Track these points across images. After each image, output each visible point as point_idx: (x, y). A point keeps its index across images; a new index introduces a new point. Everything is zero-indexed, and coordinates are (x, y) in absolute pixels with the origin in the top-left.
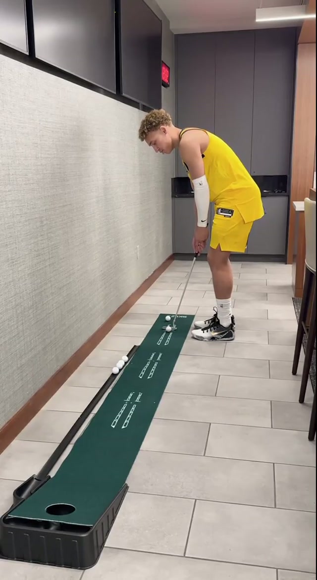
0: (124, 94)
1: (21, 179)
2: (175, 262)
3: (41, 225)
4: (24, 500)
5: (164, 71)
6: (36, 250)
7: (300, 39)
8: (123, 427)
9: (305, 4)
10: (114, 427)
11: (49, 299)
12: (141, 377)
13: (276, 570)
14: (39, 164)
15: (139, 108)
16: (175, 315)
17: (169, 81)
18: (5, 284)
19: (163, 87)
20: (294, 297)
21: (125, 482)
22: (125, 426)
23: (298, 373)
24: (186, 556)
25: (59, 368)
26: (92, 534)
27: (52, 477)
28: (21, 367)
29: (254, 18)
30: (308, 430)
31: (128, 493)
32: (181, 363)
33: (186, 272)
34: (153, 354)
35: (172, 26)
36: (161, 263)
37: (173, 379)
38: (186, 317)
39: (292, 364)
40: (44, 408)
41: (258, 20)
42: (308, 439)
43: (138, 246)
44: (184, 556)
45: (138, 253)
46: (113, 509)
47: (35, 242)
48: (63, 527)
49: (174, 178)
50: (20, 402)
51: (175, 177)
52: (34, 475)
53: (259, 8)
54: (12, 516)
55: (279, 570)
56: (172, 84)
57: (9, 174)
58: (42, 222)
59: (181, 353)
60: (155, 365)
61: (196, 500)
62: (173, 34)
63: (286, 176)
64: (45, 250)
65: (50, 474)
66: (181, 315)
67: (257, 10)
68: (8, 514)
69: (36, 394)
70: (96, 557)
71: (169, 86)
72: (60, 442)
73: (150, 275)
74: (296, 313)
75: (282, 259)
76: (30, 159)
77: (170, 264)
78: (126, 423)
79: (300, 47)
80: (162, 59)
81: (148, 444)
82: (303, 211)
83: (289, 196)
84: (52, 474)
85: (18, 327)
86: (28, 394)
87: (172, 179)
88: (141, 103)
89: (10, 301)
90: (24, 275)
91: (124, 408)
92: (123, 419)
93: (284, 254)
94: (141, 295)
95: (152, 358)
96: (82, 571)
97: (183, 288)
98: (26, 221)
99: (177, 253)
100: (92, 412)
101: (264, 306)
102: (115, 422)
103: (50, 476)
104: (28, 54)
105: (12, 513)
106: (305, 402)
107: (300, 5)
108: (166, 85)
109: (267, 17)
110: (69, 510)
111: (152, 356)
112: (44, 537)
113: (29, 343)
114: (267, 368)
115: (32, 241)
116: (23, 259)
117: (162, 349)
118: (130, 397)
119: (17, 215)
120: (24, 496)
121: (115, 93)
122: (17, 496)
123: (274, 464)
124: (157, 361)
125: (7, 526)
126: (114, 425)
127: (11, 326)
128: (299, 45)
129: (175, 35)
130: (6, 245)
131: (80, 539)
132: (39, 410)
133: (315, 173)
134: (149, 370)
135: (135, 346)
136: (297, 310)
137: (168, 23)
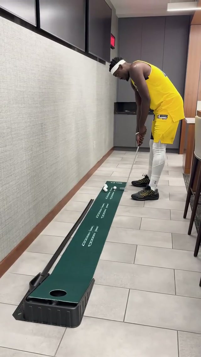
0: (89, 52)
1: (31, 101)
2: (115, 152)
3: (42, 128)
4: (36, 288)
5: (112, 39)
6: (39, 142)
7: (192, 23)
8: (89, 246)
10: (83, 245)
11: (45, 172)
12: (97, 217)
13: (177, 331)
14: (41, 92)
15: (97, 60)
16: (116, 182)
17: (114, 46)
18: (21, 162)
19: (111, 49)
20: (184, 173)
21: (92, 278)
22: (90, 245)
24: (125, 321)
25: (50, 211)
26: (77, 309)
27: (50, 274)
28: (29, 210)
29: (167, 9)
30: (194, 251)
31: (94, 285)
32: (120, 210)
33: (121, 157)
35: (117, 13)
36: (107, 152)
37: (115, 219)
38: (122, 183)
39: (183, 212)
40: (41, 234)
41: (168, 10)
42: (193, 256)
43: (95, 142)
44: (124, 322)
45: (95, 146)
46: (88, 293)
48: (60, 303)
49: (116, 103)
50: (28, 230)
52: (40, 273)
54: (31, 297)
55: (178, 331)
56: (116, 47)
57: (24, 97)
58: (42, 126)
59: (119, 204)
60: (105, 210)
61: (130, 289)
62: (117, 17)
65: (49, 272)
67: (168, 4)
68: (28, 296)
69: (37, 226)
71: (114, 48)
74: (185, 182)
75: (176, 151)
76: (36, 89)
77: (111, 153)
78: (90, 244)
80: (111, 33)
81: (104, 256)
82: (194, 124)
84: (50, 272)
85: (27, 187)
86: (33, 226)
87: (114, 103)
88: (98, 57)
89: (23, 172)
91: (89, 235)
92: (89, 241)
93: (178, 148)
94: (96, 170)
95: (103, 206)
98: (33, 125)
99: (118, 147)
101: (167, 178)
102: (84, 243)
103: (49, 274)
104: (36, 26)
105: (30, 295)
106: (191, 234)
107: (193, 1)
108: (113, 48)
109: (174, 9)
110: (63, 293)
111: (103, 205)
113: (34, 197)
114: (170, 214)
115: (37, 137)
117: (108, 201)
118: (91, 229)
119: (28, 122)
120: (35, 285)
121: (84, 51)
122: (32, 285)
123: (174, 269)
124: (106, 208)
125: (28, 303)
126: (83, 244)
127: (24, 187)
128: (191, 26)
129: (119, 18)
130: (22, 139)
131: (71, 310)
132: (39, 234)
133: (198, 101)
134: (101, 214)
135: (91, 200)
136: (185, 181)
137: (115, 10)
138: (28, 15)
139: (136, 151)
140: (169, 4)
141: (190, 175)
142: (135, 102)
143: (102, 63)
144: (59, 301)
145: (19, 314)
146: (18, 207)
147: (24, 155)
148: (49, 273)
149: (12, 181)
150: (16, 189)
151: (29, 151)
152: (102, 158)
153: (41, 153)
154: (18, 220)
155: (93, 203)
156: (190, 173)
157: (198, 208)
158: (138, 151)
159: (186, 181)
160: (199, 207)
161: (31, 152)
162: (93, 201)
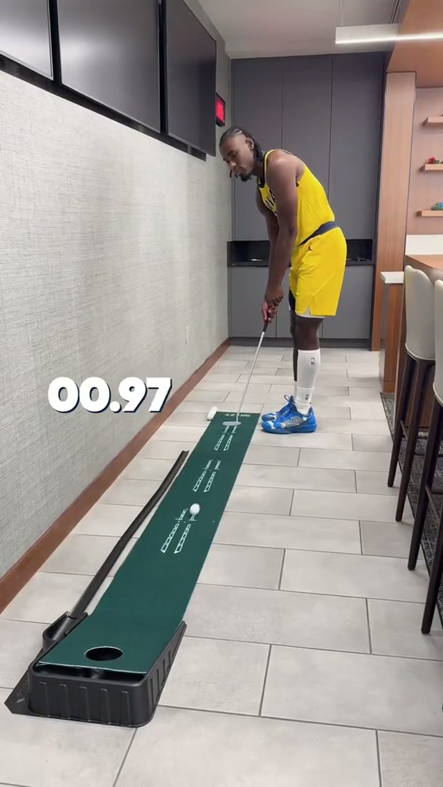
0: (170, 134)
1: (44, 240)
2: (232, 348)
4: (57, 643)
5: (219, 106)
6: (63, 330)
7: (390, 66)
8: (176, 552)
9: (397, 22)
10: (164, 551)
12: (195, 491)
13: (375, 731)
14: (66, 220)
15: (187, 152)
16: (236, 413)
17: (224, 119)
18: (25, 374)
19: (217, 126)
20: (382, 391)
21: (181, 619)
22: (178, 550)
23: (395, 484)
24: (262, 715)
26: (145, 685)
27: (89, 614)
28: (45, 479)
29: (334, 39)
30: (408, 557)
32: (245, 474)
33: (245, 361)
34: (210, 462)
35: (228, 49)
36: (214, 349)
37: (235, 495)
38: (249, 416)
39: (387, 475)
40: (74, 531)
41: (338, 42)
42: (407, 568)
43: (187, 328)
44: (260, 716)
45: (187, 336)
46: (169, 653)
47: (61, 321)
48: (108, 675)
49: (231, 242)
51: (231, 240)
52: (67, 612)
53: (339, 26)
54: (43, 663)
55: (378, 731)
56: (227, 121)
57: (29, 233)
58: (70, 295)
59: (244, 462)
60: (213, 475)
61: (271, 645)
62: (229, 58)
63: (372, 240)
64: (73, 331)
66: (243, 414)
67: (337, 28)
68: (39, 660)
70: (151, 712)
71: (224, 124)
72: (95, 574)
73: (202, 364)
74: (385, 411)
75: (365, 344)
76: (55, 215)
77: (225, 350)
78: (179, 547)
79: (389, 76)
80: (216, 91)
81: (206, 576)
82: (402, 284)
83: (374, 266)
84: (90, 610)
85: (40, 429)
87: (228, 242)
88: (190, 144)
89: (31, 396)
90: (49, 363)
91: (176, 528)
92: (175, 542)
93: (368, 337)
95: (208, 466)
96: (134, 729)
97: (246, 381)
99: (234, 338)
100: (134, 536)
101: (347, 403)
102: (166, 546)
103: (87, 614)
104: (52, 78)
105: (42, 659)
106: (403, 520)
107: (390, 23)
108: (221, 124)
109: (350, 38)
110: (114, 654)
111: (209, 464)
112: (65, 686)
113: (54, 450)
114: (354, 480)
115: (58, 319)
116: (47, 341)
117: (220, 455)
118: (182, 516)
119: (39, 285)
120: (56, 638)
121: (159, 132)
122: (48, 638)
123: (366, 599)
124: (215, 471)
125: (38, 675)
126: (164, 549)
127: (33, 428)
128: (388, 75)
129: (232, 60)
130: (27, 324)
131: (131, 690)
132: (68, 534)
133: (407, 236)
134: (205, 481)
135: (183, 452)
136: (386, 409)
137: (223, 43)
138: (35, 54)
139: (257, 345)
140: (338, 30)
141: (394, 396)
142: (268, 239)
143: (200, 158)
144: (105, 670)
145: (19, 701)
146: (19, 473)
147: (32, 358)
148: (86, 611)
149: (6, 416)
150: (16, 433)
151: (42, 350)
152: (204, 361)
153: (69, 353)
154: (21, 502)
155: (185, 461)
156: (394, 392)
157: (414, 465)
158: (261, 346)
159: (388, 408)
160: (416, 464)
161: (47, 352)
162: (186, 456)
